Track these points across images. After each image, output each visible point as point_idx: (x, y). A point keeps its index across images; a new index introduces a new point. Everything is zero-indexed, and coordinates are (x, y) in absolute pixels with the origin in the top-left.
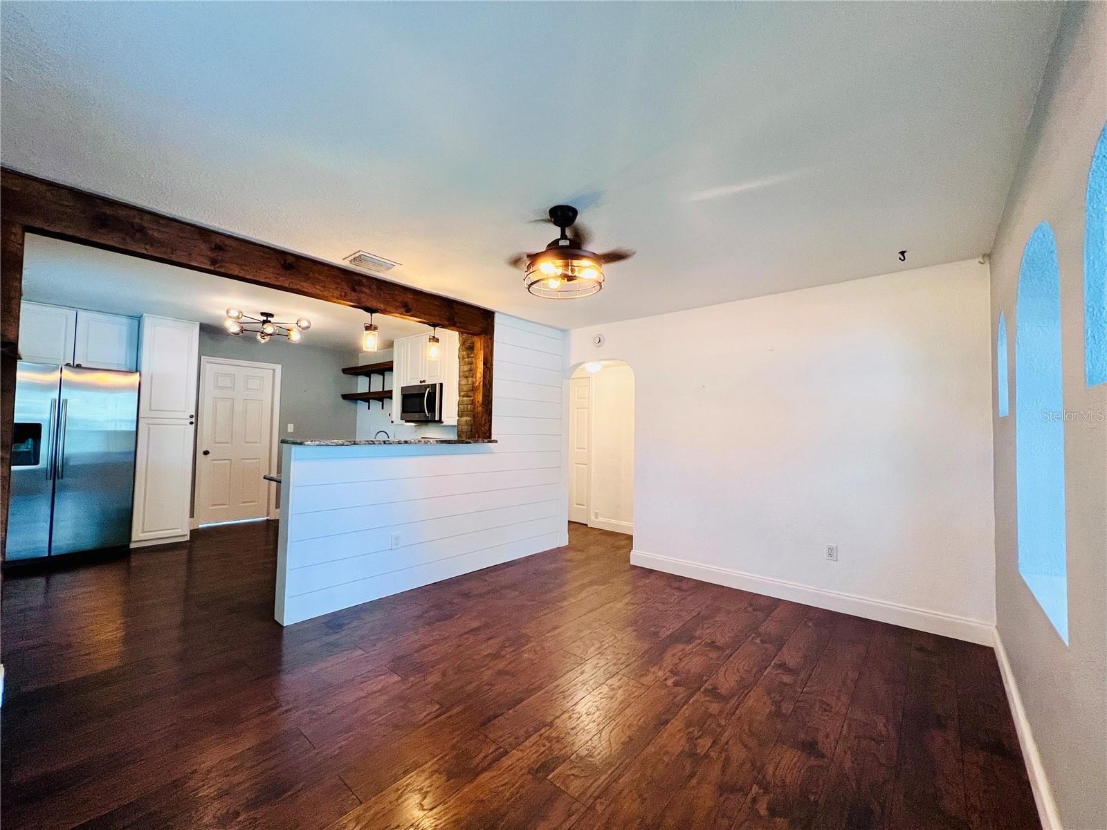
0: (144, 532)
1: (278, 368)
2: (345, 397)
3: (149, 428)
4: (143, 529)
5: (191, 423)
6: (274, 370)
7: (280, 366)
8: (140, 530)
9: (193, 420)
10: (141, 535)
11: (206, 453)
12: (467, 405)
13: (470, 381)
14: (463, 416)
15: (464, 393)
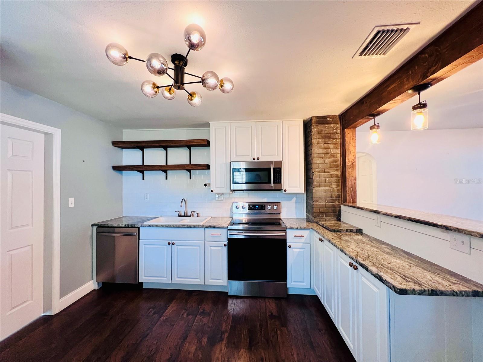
12: (325, 179)
13: (327, 160)
14: (319, 186)
15: (320, 169)
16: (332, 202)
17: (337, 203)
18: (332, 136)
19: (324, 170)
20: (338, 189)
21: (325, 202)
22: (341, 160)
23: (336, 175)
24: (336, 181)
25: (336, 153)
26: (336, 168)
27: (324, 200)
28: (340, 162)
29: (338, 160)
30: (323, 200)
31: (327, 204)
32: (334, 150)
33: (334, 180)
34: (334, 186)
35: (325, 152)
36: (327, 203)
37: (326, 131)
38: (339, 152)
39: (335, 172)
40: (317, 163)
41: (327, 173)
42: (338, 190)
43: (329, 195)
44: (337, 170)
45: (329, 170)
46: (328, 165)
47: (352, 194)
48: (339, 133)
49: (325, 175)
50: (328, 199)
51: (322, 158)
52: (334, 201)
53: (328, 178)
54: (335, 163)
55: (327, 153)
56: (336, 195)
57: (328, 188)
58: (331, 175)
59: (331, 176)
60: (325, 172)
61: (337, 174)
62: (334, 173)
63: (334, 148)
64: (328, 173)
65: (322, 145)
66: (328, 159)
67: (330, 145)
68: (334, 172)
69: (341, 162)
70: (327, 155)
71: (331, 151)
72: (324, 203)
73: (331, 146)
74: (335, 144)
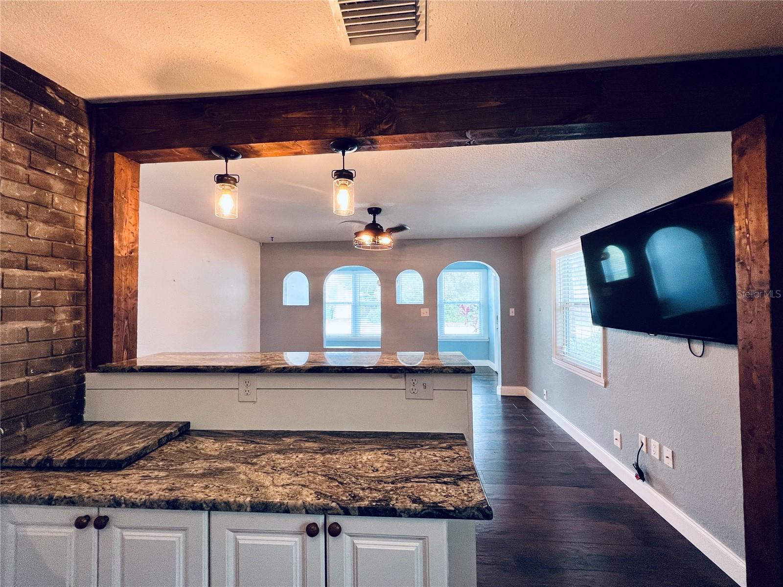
12: (28, 291)
15: (8, 255)
16: (51, 371)
17: (71, 369)
18: (61, 153)
19: (23, 259)
20: (75, 326)
21: (27, 373)
22: (90, 237)
23: (70, 280)
24: (69, 301)
25: (75, 215)
26: (72, 260)
27: (21, 367)
28: (83, 243)
29: (79, 236)
31: (36, 382)
32: (67, 201)
33: (64, 296)
34: (63, 316)
35: (32, 199)
36: (33, 378)
37: (39, 125)
38: (83, 213)
39: (67, 272)
41: (36, 274)
42: (76, 328)
43: (43, 348)
44: (74, 267)
45: (45, 263)
46: (44, 246)
47: (126, 336)
48: (85, 154)
49: (29, 277)
50: (37, 362)
51: (18, 216)
52: (59, 365)
53: (40, 289)
54: (67, 244)
55: (38, 203)
56: (70, 344)
57: (39, 324)
58: (54, 279)
59: (56, 284)
60: (27, 268)
61: (74, 279)
62: (63, 273)
63: (66, 194)
64: (43, 274)
65: (21, 168)
66: (41, 224)
67: (52, 181)
68: (66, 270)
69: (90, 245)
70: (37, 210)
71: (56, 200)
72: (22, 380)
73: (58, 186)
74: (72, 183)
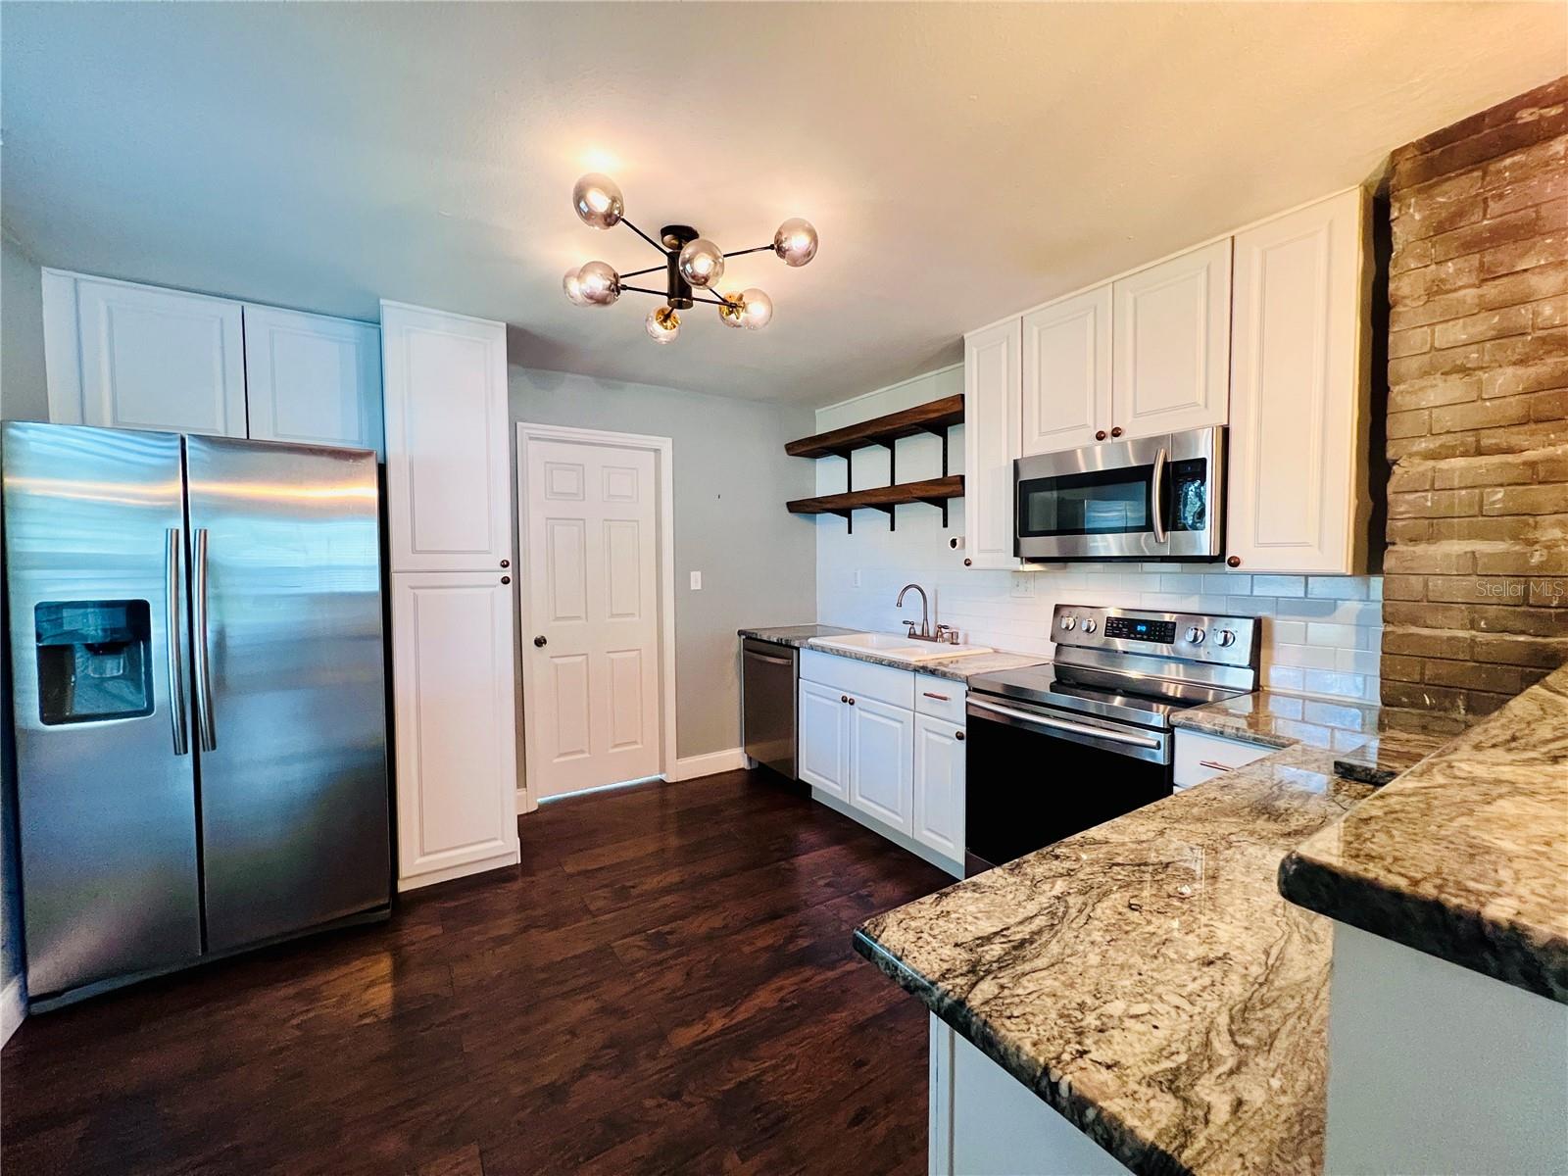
0: (424, 854)
1: (666, 445)
2: (794, 507)
3: (416, 598)
4: (422, 848)
5: (505, 581)
6: (657, 451)
7: (670, 440)
8: (416, 850)
9: (508, 573)
10: (420, 860)
11: (540, 642)
12: (1477, 491)
13: (1506, 380)
14: (1432, 538)
15: (1444, 439)
16: (1526, 634)
27: (1460, 614)
30: (1454, 613)
31: (1487, 644)
33: (1557, 494)
34: (1554, 534)
35: (1492, 333)
36: (1481, 637)
37: (1501, 197)
40: (1423, 404)
41: (1497, 459)
45: (1517, 438)
46: (1514, 408)
49: (1480, 467)
50: (1492, 611)
51: (1465, 371)
52: (1543, 625)
53: (1501, 485)
55: (1505, 335)
57: (1500, 547)
58: (1532, 465)
59: (1535, 474)
60: (1479, 454)
62: (1558, 449)
65: (1466, 291)
66: (1510, 369)
67: (1533, 280)
70: (1501, 348)
71: (1546, 311)
72: (1461, 634)
73: (1549, 282)
